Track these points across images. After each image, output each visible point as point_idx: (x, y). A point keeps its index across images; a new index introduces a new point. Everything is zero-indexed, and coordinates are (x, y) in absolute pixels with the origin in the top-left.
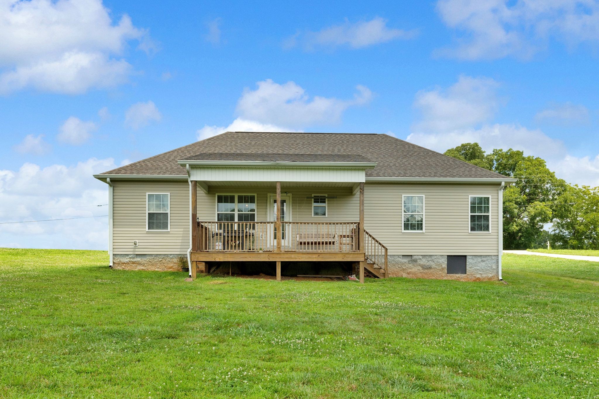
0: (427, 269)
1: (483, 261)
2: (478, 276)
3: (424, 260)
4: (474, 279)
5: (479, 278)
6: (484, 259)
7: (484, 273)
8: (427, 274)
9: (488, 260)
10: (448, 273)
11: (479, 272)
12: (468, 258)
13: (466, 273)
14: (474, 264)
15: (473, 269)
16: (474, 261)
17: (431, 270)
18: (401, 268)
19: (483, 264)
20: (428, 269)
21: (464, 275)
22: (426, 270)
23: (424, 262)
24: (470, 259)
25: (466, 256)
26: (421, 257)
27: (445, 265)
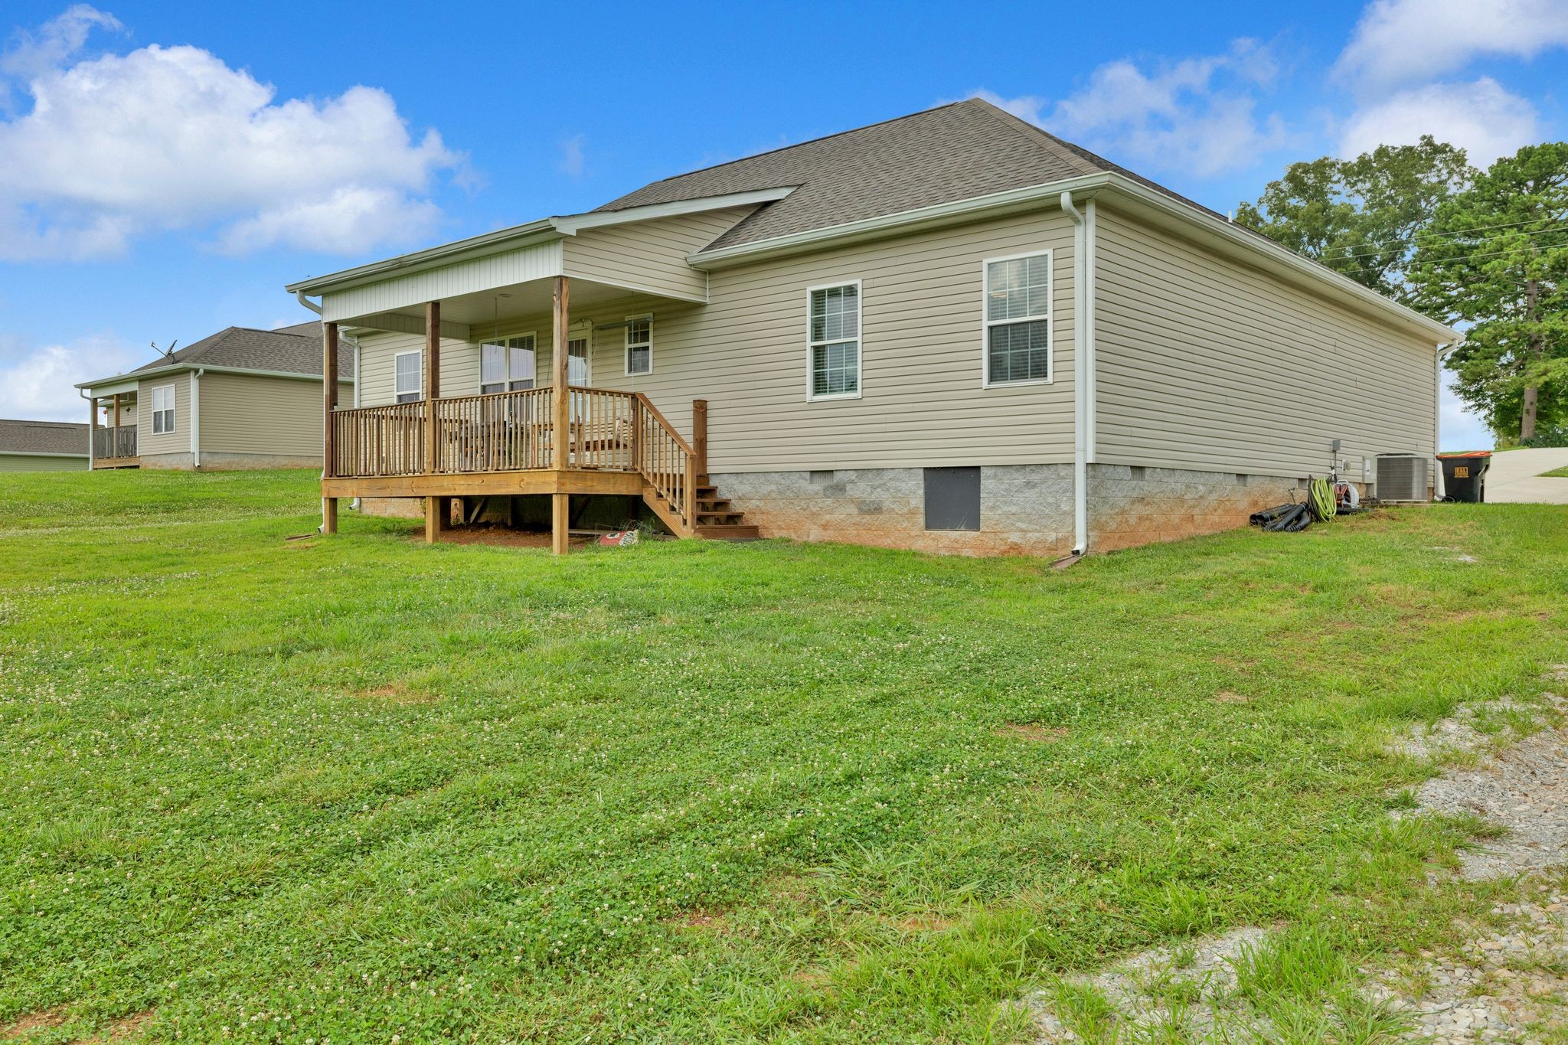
0: (869, 512)
1: (1029, 485)
2: (1014, 538)
3: (862, 485)
4: (1003, 548)
5: (1016, 544)
6: (1035, 477)
7: (1034, 527)
8: (870, 529)
9: (1044, 481)
10: (928, 527)
11: (1019, 524)
12: (984, 472)
13: (978, 529)
14: (1003, 496)
15: (999, 512)
16: (1003, 487)
17: (881, 517)
18: (807, 512)
19: (1032, 494)
20: (873, 513)
21: (972, 534)
22: (868, 517)
23: (860, 490)
24: (988, 478)
25: (978, 468)
26: (853, 476)
27: (918, 501)
